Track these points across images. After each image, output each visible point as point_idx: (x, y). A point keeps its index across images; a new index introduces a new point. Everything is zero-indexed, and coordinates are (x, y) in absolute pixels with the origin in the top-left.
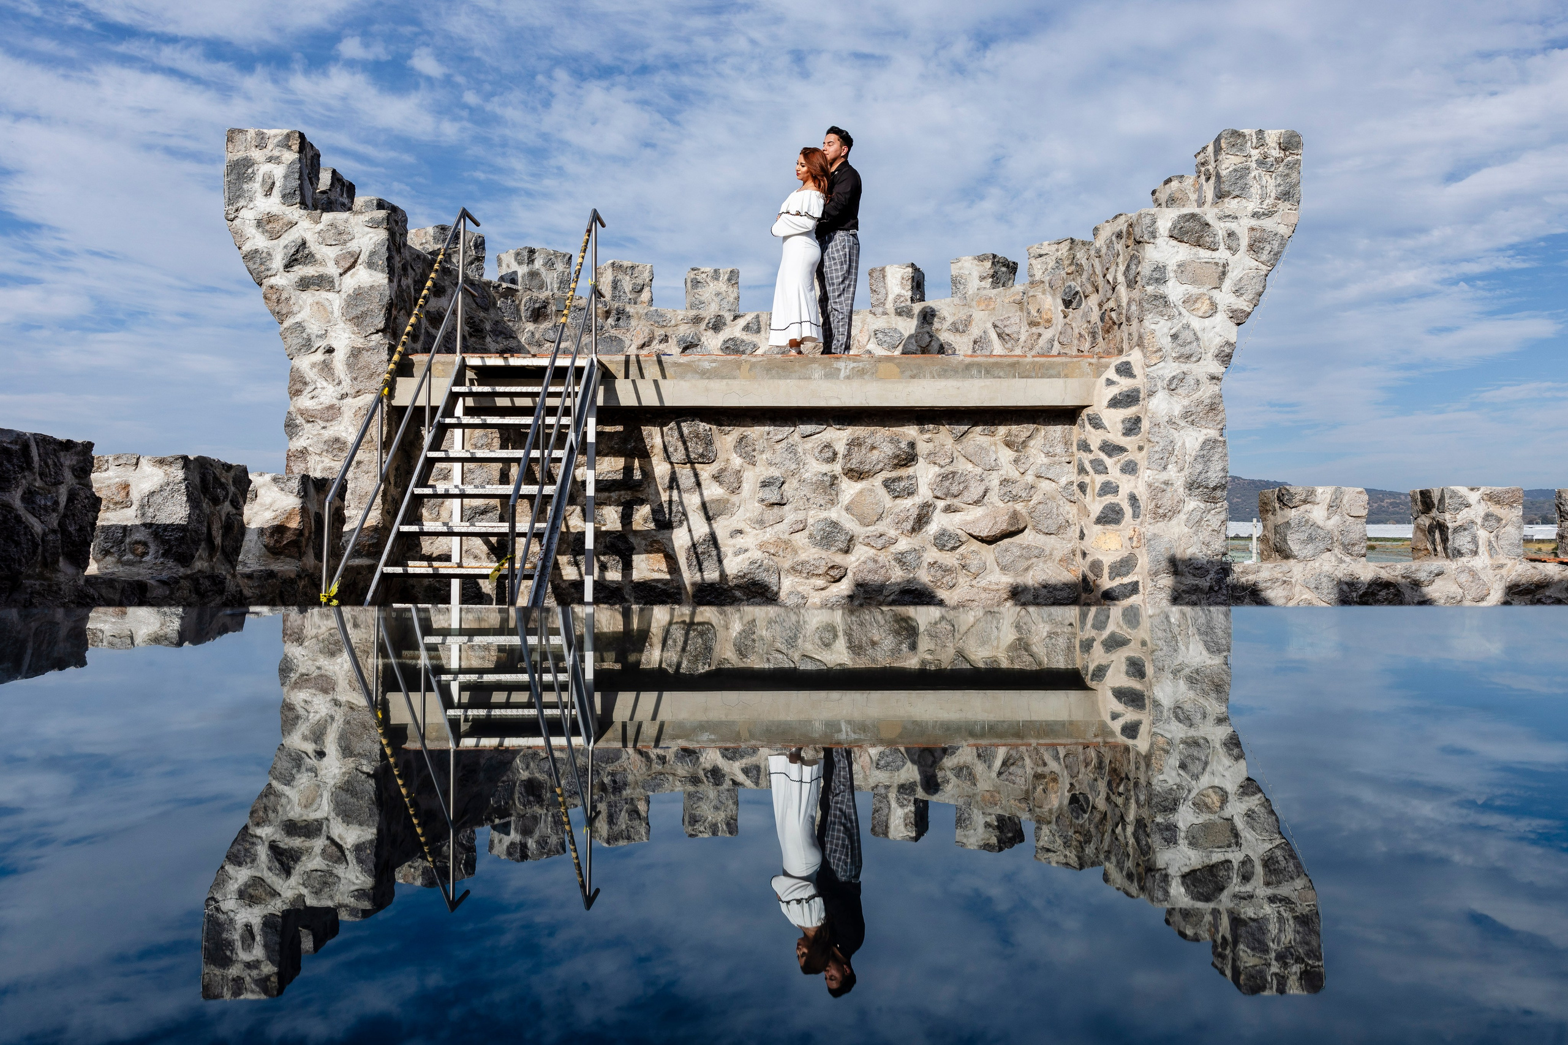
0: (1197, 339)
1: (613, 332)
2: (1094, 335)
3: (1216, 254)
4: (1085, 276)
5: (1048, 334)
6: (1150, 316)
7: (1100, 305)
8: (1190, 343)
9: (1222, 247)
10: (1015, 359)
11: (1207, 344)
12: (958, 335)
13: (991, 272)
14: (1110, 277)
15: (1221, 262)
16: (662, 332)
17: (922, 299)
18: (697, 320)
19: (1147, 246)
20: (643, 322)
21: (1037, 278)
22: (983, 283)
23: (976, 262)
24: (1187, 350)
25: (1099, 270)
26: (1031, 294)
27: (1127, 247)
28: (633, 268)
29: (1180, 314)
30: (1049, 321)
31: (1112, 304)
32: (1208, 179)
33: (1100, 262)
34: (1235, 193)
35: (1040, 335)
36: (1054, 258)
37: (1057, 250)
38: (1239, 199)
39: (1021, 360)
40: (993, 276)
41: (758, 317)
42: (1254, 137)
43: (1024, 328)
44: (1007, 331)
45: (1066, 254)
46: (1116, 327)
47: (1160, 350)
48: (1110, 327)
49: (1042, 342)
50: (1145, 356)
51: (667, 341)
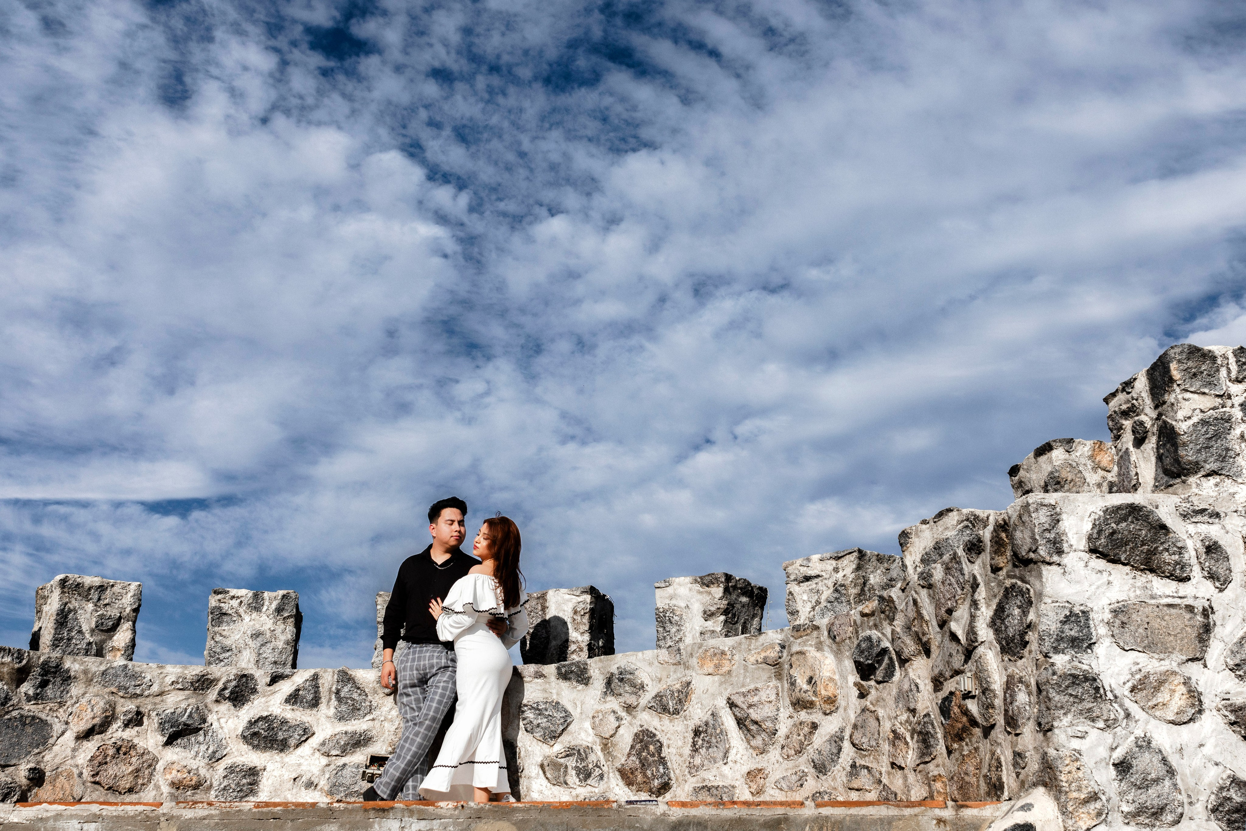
0: (1171, 772)
1: (30, 708)
2: (925, 739)
3: (1185, 589)
4: (899, 622)
5: (829, 726)
6: (1066, 720)
7: (937, 683)
8: (1157, 781)
9: (1196, 573)
10: (780, 811)
11: (1191, 782)
12: (666, 718)
13: (724, 604)
14: (958, 628)
15: (1199, 605)
16: (131, 706)
17: (609, 650)
18: (202, 684)
19: (1045, 569)
20: (94, 689)
21: (802, 619)
22: (710, 625)
23: (697, 587)
24: (1151, 797)
25: (928, 610)
26: (795, 648)
27: (995, 569)
28: (102, 588)
29: (1128, 715)
30: (831, 700)
31: (967, 683)
32: (1139, 442)
33: (932, 597)
34: (1209, 467)
35: (814, 726)
36: (830, 583)
37: (836, 570)
38: (1218, 479)
39: (791, 812)
40: (726, 612)
41: (315, 677)
42: (1232, 360)
43: (786, 711)
44: (754, 714)
45: (851, 577)
46: (977, 731)
47: (1094, 797)
48: (964, 729)
49: (819, 739)
50: (1064, 811)
51: (140, 723)
